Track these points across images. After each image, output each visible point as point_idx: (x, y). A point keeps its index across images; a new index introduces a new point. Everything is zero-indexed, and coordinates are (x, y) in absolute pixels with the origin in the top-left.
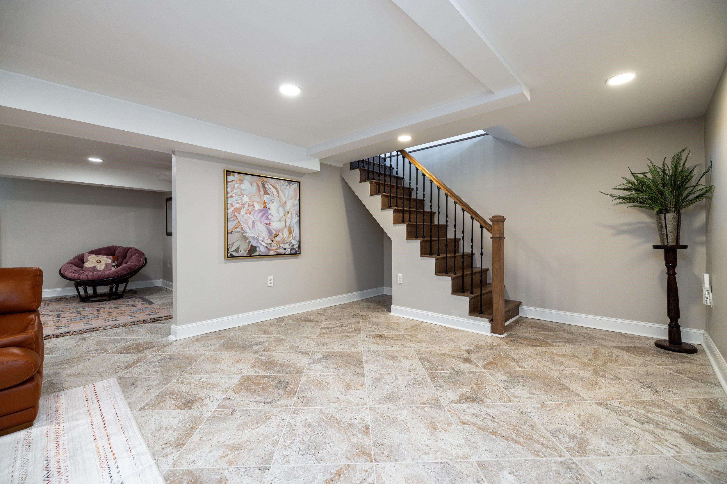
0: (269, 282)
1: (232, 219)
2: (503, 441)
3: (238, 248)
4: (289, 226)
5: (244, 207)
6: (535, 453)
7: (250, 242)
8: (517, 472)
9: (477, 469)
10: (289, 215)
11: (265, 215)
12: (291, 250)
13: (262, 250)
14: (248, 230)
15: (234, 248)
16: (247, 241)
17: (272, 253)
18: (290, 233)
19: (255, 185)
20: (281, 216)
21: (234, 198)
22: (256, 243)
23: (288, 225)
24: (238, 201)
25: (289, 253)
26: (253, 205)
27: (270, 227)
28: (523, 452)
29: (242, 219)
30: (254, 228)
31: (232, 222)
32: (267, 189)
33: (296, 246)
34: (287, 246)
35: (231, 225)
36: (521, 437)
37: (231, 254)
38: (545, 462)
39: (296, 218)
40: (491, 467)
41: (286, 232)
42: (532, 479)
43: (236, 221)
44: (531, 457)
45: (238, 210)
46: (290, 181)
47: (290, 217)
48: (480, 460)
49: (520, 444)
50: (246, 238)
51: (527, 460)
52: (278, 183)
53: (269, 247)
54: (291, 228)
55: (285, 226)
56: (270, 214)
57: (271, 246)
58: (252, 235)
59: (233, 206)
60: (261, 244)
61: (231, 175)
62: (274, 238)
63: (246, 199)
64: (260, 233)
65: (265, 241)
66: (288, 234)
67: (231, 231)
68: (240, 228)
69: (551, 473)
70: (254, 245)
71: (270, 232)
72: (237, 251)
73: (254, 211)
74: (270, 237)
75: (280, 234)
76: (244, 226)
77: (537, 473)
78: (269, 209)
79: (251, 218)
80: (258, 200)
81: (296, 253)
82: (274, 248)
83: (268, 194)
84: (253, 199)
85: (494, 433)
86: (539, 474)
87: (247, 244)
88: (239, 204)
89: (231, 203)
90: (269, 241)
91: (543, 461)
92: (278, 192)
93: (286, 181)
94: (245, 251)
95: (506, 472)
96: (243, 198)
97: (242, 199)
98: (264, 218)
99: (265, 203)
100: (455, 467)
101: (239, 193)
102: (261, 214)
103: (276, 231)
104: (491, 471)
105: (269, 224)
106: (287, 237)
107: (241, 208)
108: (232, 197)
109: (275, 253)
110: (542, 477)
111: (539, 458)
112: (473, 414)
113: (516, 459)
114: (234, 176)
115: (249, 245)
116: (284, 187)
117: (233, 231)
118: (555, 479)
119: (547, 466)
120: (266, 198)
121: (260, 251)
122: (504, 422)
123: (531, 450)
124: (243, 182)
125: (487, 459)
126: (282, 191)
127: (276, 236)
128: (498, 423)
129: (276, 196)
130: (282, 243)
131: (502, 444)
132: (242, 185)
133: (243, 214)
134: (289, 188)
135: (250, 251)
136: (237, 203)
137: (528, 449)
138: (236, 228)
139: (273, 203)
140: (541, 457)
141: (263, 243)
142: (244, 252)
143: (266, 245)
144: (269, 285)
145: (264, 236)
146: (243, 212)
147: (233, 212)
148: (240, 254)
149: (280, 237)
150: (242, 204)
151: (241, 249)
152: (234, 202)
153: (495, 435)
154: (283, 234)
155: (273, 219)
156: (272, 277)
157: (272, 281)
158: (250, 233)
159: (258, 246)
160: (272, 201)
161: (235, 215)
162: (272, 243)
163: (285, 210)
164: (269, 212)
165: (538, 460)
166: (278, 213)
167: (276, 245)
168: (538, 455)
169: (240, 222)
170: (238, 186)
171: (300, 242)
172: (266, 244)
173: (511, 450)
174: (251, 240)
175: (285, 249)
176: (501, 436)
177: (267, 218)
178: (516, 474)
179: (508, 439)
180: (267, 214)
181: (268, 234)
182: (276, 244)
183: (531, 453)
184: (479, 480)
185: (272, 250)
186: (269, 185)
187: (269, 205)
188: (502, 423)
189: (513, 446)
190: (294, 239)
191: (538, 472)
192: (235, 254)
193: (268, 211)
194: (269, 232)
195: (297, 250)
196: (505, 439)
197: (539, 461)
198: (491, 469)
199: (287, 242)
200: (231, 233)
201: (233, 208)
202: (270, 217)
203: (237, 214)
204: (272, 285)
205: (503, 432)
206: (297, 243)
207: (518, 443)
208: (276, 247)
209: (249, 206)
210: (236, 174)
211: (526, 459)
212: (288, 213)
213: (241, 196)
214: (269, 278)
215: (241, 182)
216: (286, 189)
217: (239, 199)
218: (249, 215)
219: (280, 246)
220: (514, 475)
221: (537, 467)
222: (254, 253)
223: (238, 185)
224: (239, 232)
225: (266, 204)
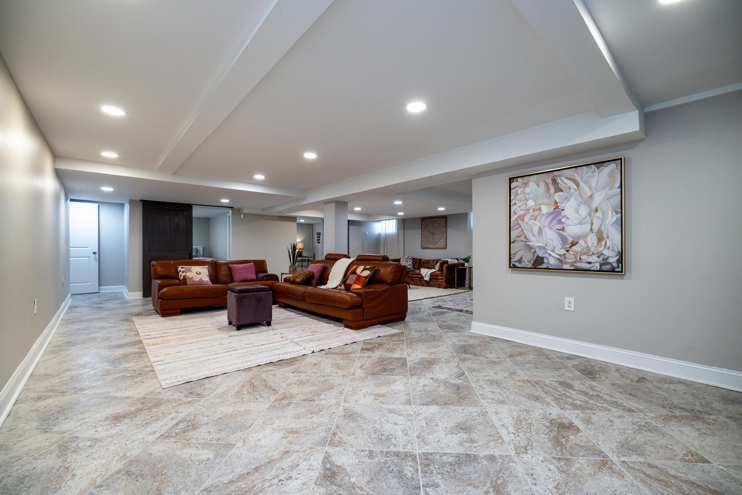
0: (566, 304)
1: (515, 227)
2: (241, 471)
3: (521, 258)
4: (599, 230)
5: (528, 213)
6: (209, 489)
7: (535, 252)
8: (206, 464)
9: (229, 442)
10: (599, 214)
11: (557, 218)
12: (601, 265)
13: (552, 262)
14: (533, 239)
15: (517, 258)
16: (532, 251)
17: (566, 267)
18: (600, 239)
19: (542, 184)
20: (583, 217)
21: (518, 205)
22: (544, 253)
23: (596, 227)
24: (522, 208)
25: (598, 269)
26: (540, 209)
27: (564, 234)
28: (218, 480)
29: (525, 226)
30: (541, 237)
31: (515, 230)
32: (560, 185)
33: (613, 260)
34: (593, 259)
35: (514, 234)
36: (236, 489)
37: (513, 265)
38: (194, 491)
39: (613, 216)
40: (223, 451)
41: (592, 240)
42: (191, 469)
43: (520, 230)
44: (208, 483)
45: (522, 217)
46: (599, 164)
47: (601, 216)
48: (235, 447)
49: (228, 483)
50: (530, 248)
51: (208, 477)
52: (578, 173)
53: (562, 258)
54: (602, 232)
55: (591, 230)
56: (564, 217)
57: (566, 258)
58: (538, 244)
59: (516, 213)
60: (550, 254)
61: (515, 181)
62: (570, 247)
63: (531, 203)
64: (549, 241)
65: (556, 250)
66: (595, 242)
67: (514, 240)
68: (523, 236)
69: (182, 486)
70: (540, 255)
71: (564, 239)
72: (520, 261)
73: (541, 215)
74: (564, 247)
75: (581, 242)
76: (529, 234)
77: (192, 476)
78: (563, 210)
79: (536, 225)
80: (546, 201)
81: (613, 270)
82: (570, 261)
83: (561, 191)
84: (540, 201)
85: (257, 469)
86: (190, 476)
87: (531, 254)
88: (523, 210)
89: (514, 211)
90: (563, 252)
91: (197, 490)
92: (578, 185)
93: (593, 166)
94: (529, 262)
95: (211, 457)
96: (528, 203)
97: (526, 204)
98: (555, 222)
99: (556, 203)
100: (241, 432)
101: (523, 199)
102: (550, 218)
103: (573, 238)
104: (220, 449)
105: (563, 229)
106: (595, 245)
107: (525, 215)
108: (515, 204)
109: (572, 268)
110: (186, 478)
111: (201, 488)
112: (298, 465)
113: (217, 470)
114: (517, 181)
115: (534, 255)
116: (590, 174)
117: (515, 241)
118: (175, 485)
119: (189, 489)
120: (557, 197)
121: (549, 263)
122: (269, 487)
123: (215, 488)
124: (527, 185)
125: (232, 452)
126: (585, 182)
127: (573, 244)
128: (270, 480)
129: (574, 191)
130: (585, 254)
131: (239, 469)
132: (526, 188)
133: (527, 221)
134: (599, 174)
135: (535, 262)
136: (521, 210)
137: (218, 486)
138: (520, 237)
139: (568, 201)
140: (201, 491)
141: (553, 254)
142: (528, 264)
143: (558, 257)
144: (566, 308)
145: (555, 245)
146: (526, 219)
147: (516, 220)
148: (523, 265)
149: (581, 246)
150: (526, 210)
151: (524, 259)
152: (518, 209)
153: (255, 469)
154: (586, 242)
155: (568, 222)
156: (572, 299)
157: (572, 305)
158: (535, 242)
159: (546, 257)
160: (567, 199)
161: (518, 223)
162: (568, 254)
163: (590, 207)
164: (563, 213)
165: (202, 486)
166: (578, 213)
167: (573, 257)
168: (205, 490)
169: (524, 230)
170: (521, 191)
171: (621, 254)
172: (558, 254)
173: (228, 471)
174: (537, 251)
175: (590, 263)
176: (249, 473)
177: (560, 222)
178: (204, 462)
179: (242, 477)
180: (560, 217)
181: (561, 242)
182: (574, 255)
183: (212, 486)
184: (219, 440)
185: (566, 263)
186: (563, 178)
187: (563, 205)
188: (267, 485)
189: (231, 476)
190: (609, 248)
191: (192, 478)
192: (517, 264)
193: (561, 213)
194: (562, 240)
195: (615, 265)
196: (243, 474)
197: (200, 486)
198: (222, 449)
199: (593, 254)
200: (514, 242)
201: (516, 216)
202: (563, 220)
203: (520, 222)
204: (572, 309)
205: (252, 478)
206: (615, 254)
207: (231, 482)
208: (574, 260)
209: (534, 211)
210: (520, 179)
211: (210, 477)
212: (596, 210)
213: (525, 202)
214: (567, 299)
215: (525, 186)
216: (592, 177)
217: (524, 204)
218: (534, 221)
219: (580, 258)
220: (205, 460)
221: (196, 480)
222: (541, 265)
223: (522, 189)
224: (522, 241)
225: (558, 205)
